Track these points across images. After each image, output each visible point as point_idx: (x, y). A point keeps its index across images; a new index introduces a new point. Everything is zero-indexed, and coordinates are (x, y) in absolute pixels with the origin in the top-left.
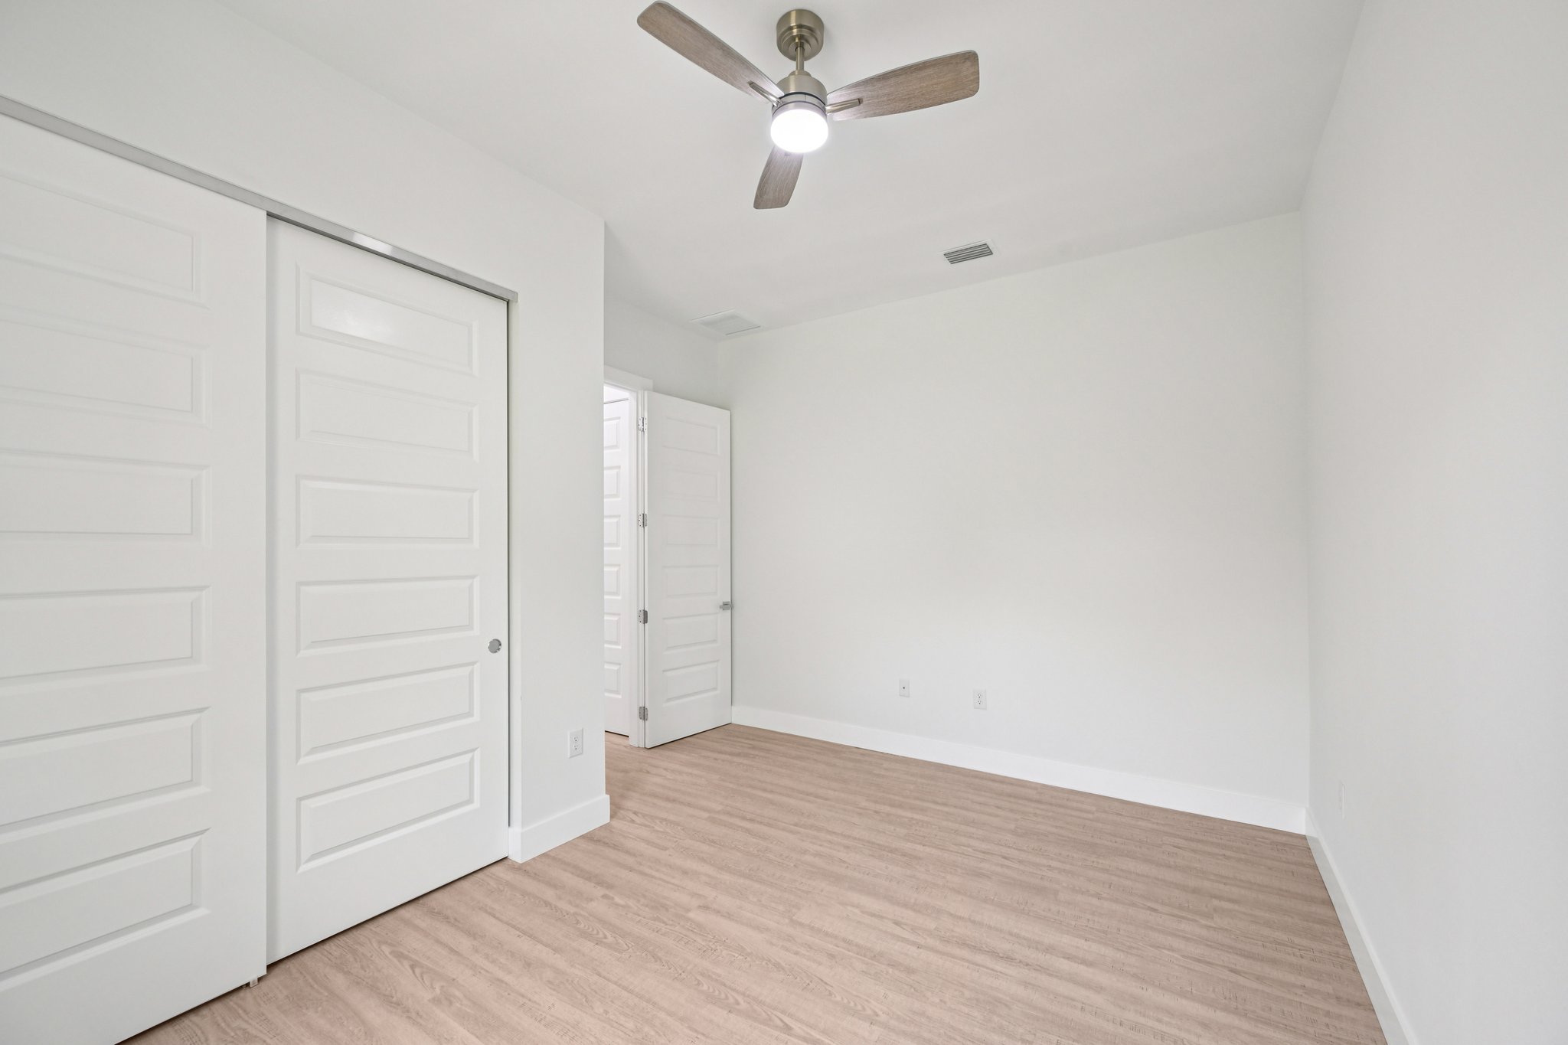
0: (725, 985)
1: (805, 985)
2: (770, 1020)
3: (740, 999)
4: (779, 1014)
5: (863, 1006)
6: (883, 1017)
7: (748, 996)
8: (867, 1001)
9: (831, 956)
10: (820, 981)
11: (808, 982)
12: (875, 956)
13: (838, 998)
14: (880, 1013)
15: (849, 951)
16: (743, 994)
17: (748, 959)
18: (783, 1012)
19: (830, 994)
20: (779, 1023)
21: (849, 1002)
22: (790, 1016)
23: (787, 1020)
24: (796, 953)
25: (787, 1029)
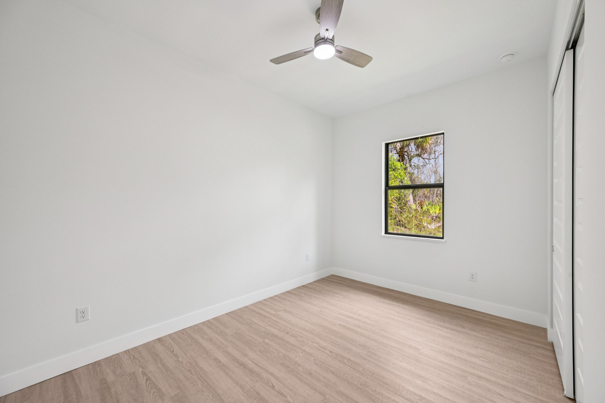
0: (353, 368)
1: (323, 364)
2: (336, 355)
3: (347, 363)
4: (333, 356)
5: (305, 355)
6: (300, 351)
7: (344, 363)
8: (303, 356)
9: (310, 374)
10: (317, 365)
11: (322, 365)
12: (292, 371)
13: (312, 358)
14: (300, 352)
15: (302, 375)
16: (346, 364)
17: (345, 378)
18: (332, 357)
19: (315, 360)
20: (333, 354)
21: (309, 357)
22: (329, 355)
23: (330, 354)
24: (325, 377)
25: (331, 352)
